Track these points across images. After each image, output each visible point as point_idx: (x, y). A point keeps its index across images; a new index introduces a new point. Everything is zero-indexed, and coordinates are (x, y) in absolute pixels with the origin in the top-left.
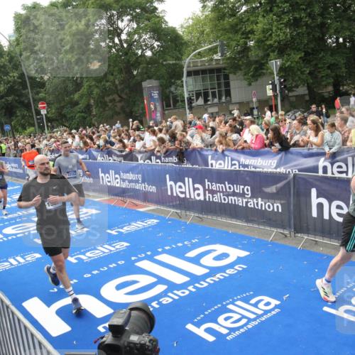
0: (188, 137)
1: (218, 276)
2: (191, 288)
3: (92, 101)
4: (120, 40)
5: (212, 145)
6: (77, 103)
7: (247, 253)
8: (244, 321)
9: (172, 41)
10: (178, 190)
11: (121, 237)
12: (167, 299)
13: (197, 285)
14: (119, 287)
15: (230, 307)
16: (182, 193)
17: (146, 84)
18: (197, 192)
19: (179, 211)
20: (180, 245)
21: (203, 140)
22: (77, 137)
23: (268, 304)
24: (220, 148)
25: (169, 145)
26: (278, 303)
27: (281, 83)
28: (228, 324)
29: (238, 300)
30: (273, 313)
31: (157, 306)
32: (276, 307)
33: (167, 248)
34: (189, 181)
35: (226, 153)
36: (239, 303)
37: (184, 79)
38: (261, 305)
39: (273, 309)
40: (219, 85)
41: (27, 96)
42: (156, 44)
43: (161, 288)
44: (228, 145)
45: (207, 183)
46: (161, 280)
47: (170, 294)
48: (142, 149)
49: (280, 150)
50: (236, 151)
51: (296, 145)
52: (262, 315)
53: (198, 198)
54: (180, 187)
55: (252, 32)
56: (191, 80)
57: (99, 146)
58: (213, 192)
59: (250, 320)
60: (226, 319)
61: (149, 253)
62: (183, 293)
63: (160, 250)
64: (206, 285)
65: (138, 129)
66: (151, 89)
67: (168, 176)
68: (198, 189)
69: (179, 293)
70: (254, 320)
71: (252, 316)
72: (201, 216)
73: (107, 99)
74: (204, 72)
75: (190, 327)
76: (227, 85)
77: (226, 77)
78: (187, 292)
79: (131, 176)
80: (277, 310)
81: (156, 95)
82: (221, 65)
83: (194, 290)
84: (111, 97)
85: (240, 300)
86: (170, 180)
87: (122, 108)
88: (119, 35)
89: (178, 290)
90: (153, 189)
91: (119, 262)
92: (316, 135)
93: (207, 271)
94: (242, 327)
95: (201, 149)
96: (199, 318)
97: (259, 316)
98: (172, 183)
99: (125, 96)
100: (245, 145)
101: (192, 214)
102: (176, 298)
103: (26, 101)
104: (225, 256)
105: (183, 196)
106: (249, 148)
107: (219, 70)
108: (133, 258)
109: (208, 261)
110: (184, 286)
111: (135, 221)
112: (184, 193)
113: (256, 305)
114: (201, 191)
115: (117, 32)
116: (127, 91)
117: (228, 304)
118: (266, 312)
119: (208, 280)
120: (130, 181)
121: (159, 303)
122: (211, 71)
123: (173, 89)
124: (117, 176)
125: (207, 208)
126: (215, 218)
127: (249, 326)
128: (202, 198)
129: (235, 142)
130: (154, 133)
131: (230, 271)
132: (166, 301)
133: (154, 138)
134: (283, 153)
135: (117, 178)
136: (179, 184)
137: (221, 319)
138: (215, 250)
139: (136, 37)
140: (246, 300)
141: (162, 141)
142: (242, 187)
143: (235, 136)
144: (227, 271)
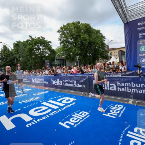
0: (57, 71)
1: (68, 106)
2: (59, 110)
3: (32, 65)
4: (40, 51)
5: (63, 73)
6: (28, 65)
7: (75, 99)
8: (79, 120)
9: (53, 52)
10: (55, 83)
11: (37, 96)
12: (52, 114)
13: (61, 109)
14: (35, 111)
15: (73, 115)
16: (56, 83)
17: (46, 61)
18: (60, 83)
19: (55, 89)
20: (55, 98)
21: (61, 71)
22: (27, 72)
23: (85, 114)
24: (66, 73)
25: (52, 73)
26: (88, 113)
27: (79, 61)
28: (73, 121)
29: (75, 113)
30: (88, 117)
31: (48, 116)
32: (88, 115)
33: (51, 99)
34: (58, 80)
35: (67, 75)
36: (76, 114)
37: (56, 61)
38: (83, 114)
39: (87, 116)
40: (64, 63)
41: (15, 62)
42: (49, 52)
43: (50, 110)
44: (68, 72)
45: (63, 80)
46: (50, 108)
47: (53, 112)
48: (45, 74)
49: (81, 74)
50: (70, 74)
51: (85, 72)
52: (84, 118)
53: (60, 85)
54: (55, 82)
55: (71, 51)
56: (57, 61)
57: (33, 74)
58: (65, 83)
59: (80, 120)
60: (73, 120)
61: (46, 100)
62: (57, 112)
63: (49, 99)
64: (64, 109)
65: (44, 69)
66: (47, 62)
67: (52, 79)
68: (60, 82)
69: (56, 112)
70: (82, 119)
71: (81, 118)
72: (61, 90)
73: (36, 64)
74: (60, 60)
75: (60, 123)
76: (66, 63)
77: (65, 61)
78: (58, 111)
79: (41, 80)
80: (89, 116)
81: (48, 64)
82: (64, 58)
83: (61, 111)
84: (37, 64)
85: (76, 113)
86: (52, 80)
87: (40, 67)
88: (40, 50)
89: (55, 111)
90: (47, 83)
91: (36, 103)
92: (91, 70)
93: (64, 105)
94: (78, 122)
95: (61, 74)
96: (63, 120)
97: (83, 118)
98: (53, 81)
99: (40, 64)
100: (72, 72)
101: (59, 89)
102: (55, 113)
103: (15, 64)
104: (69, 100)
105: (56, 84)
106: (73, 73)
107: (64, 59)
108: (41, 102)
109: (64, 102)
110: (57, 109)
111: (42, 92)
112: (57, 83)
113: (81, 114)
114: (61, 83)
115: (40, 49)
116: (41, 63)
117: (72, 115)
118: (85, 117)
119: (65, 107)
120: (41, 81)
121: (49, 115)
122: (62, 59)
123: (53, 63)
124: (37, 80)
125: (63, 87)
126: (65, 90)
127: (81, 122)
128: (61, 84)
129: (69, 72)
130: (48, 70)
131: (71, 105)
132: (51, 114)
133: (48, 71)
134: (82, 74)
135: (37, 81)
136: (55, 81)
137: (71, 120)
138: (66, 99)
139: (44, 50)
140: (78, 113)
141: (50, 72)
142: (73, 81)
143: (69, 70)
144: (71, 104)
